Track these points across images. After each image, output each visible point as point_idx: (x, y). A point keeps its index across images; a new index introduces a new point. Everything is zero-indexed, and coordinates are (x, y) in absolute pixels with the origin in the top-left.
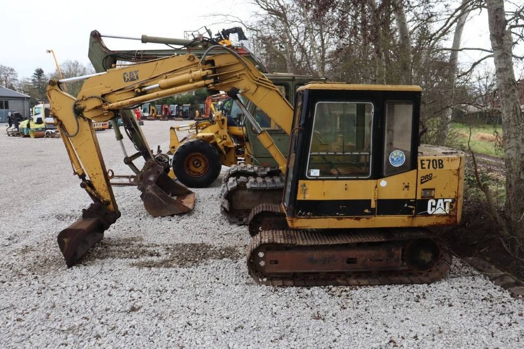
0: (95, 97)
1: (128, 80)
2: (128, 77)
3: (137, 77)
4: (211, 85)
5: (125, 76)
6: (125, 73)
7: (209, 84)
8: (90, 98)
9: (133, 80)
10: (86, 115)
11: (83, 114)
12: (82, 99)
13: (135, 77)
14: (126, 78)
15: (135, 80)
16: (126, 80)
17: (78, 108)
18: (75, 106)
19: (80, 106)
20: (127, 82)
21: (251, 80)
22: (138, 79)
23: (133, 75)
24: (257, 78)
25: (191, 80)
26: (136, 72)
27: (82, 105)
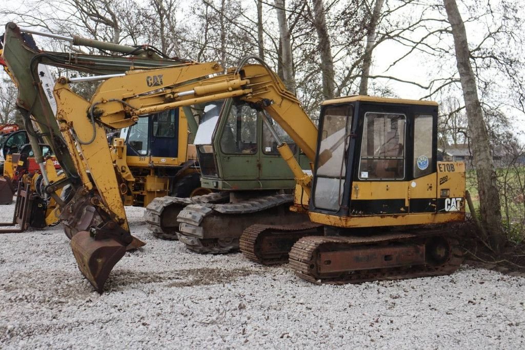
0: (117, 100)
1: (152, 84)
2: (152, 81)
3: (161, 82)
4: (249, 95)
5: (149, 80)
6: (148, 77)
7: (247, 94)
8: (110, 101)
9: (156, 85)
10: (104, 120)
11: (100, 119)
12: (102, 102)
13: (159, 81)
14: (150, 82)
15: (159, 85)
16: (150, 84)
17: (97, 112)
18: (94, 109)
19: (98, 110)
20: (150, 86)
21: (278, 92)
22: (162, 84)
23: (157, 79)
24: (283, 91)
25: (230, 89)
26: (160, 76)
27: (101, 108)
